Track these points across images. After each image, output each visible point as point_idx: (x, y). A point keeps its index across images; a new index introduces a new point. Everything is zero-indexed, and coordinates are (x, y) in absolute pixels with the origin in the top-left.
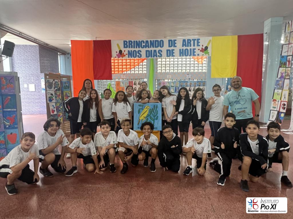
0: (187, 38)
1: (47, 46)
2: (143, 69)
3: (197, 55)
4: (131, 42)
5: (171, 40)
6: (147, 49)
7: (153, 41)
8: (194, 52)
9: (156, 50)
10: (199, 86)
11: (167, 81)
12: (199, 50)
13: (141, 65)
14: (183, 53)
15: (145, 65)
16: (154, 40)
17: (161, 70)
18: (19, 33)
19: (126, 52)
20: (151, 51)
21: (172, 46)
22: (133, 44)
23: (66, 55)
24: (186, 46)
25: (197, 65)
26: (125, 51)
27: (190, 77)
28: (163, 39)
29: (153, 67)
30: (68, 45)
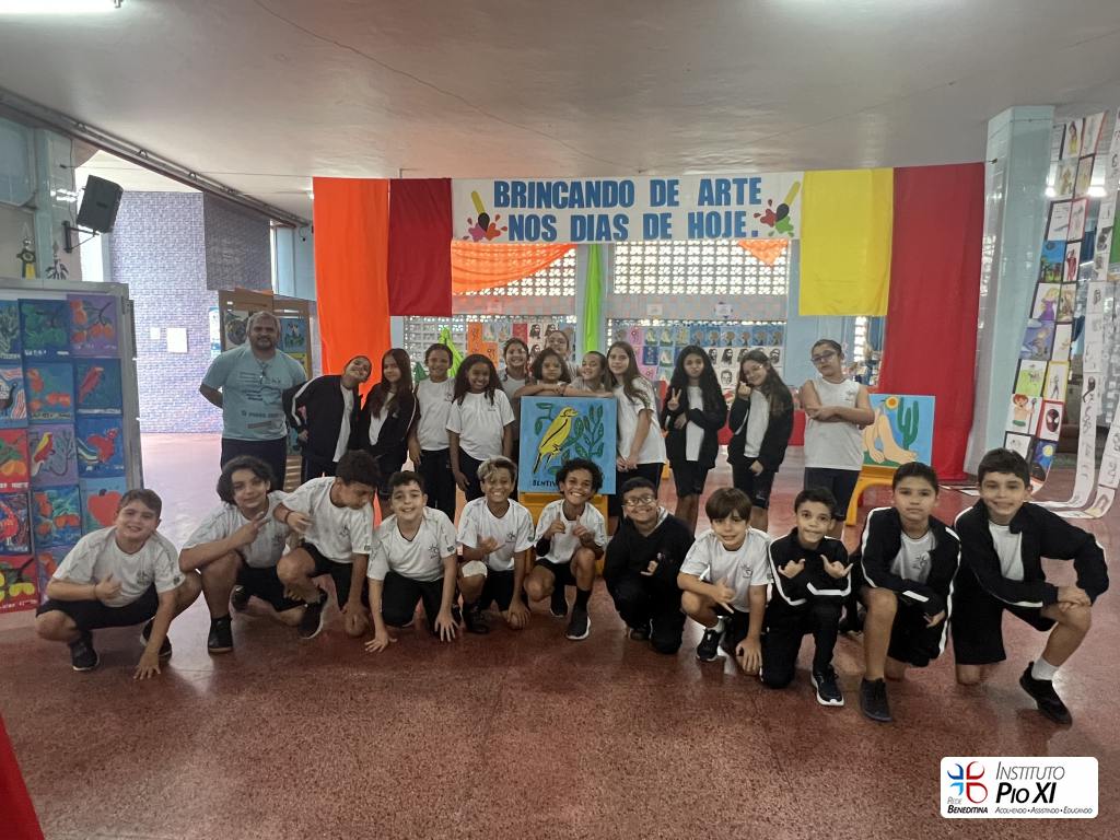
0: (714, 175)
1: (233, 195)
2: (562, 281)
3: (749, 234)
4: (523, 185)
5: (661, 183)
6: (577, 211)
7: (598, 183)
8: (740, 224)
9: (606, 216)
10: (761, 344)
11: (649, 324)
12: (759, 218)
13: (555, 267)
14: (700, 227)
15: (570, 267)
16: (602, 179)
17: (628, 285)
18: (138, 151)
19: (504, 222)
20: (591, 217)
21: (662, 203)
22: (526, 194)
23: (297, 231)
24: (711, 203)
25: (753, 271)
26: (498, 217)
27: (728, 313)
28: (632, 179)
29: (598, 273)
30: (305, 193)
